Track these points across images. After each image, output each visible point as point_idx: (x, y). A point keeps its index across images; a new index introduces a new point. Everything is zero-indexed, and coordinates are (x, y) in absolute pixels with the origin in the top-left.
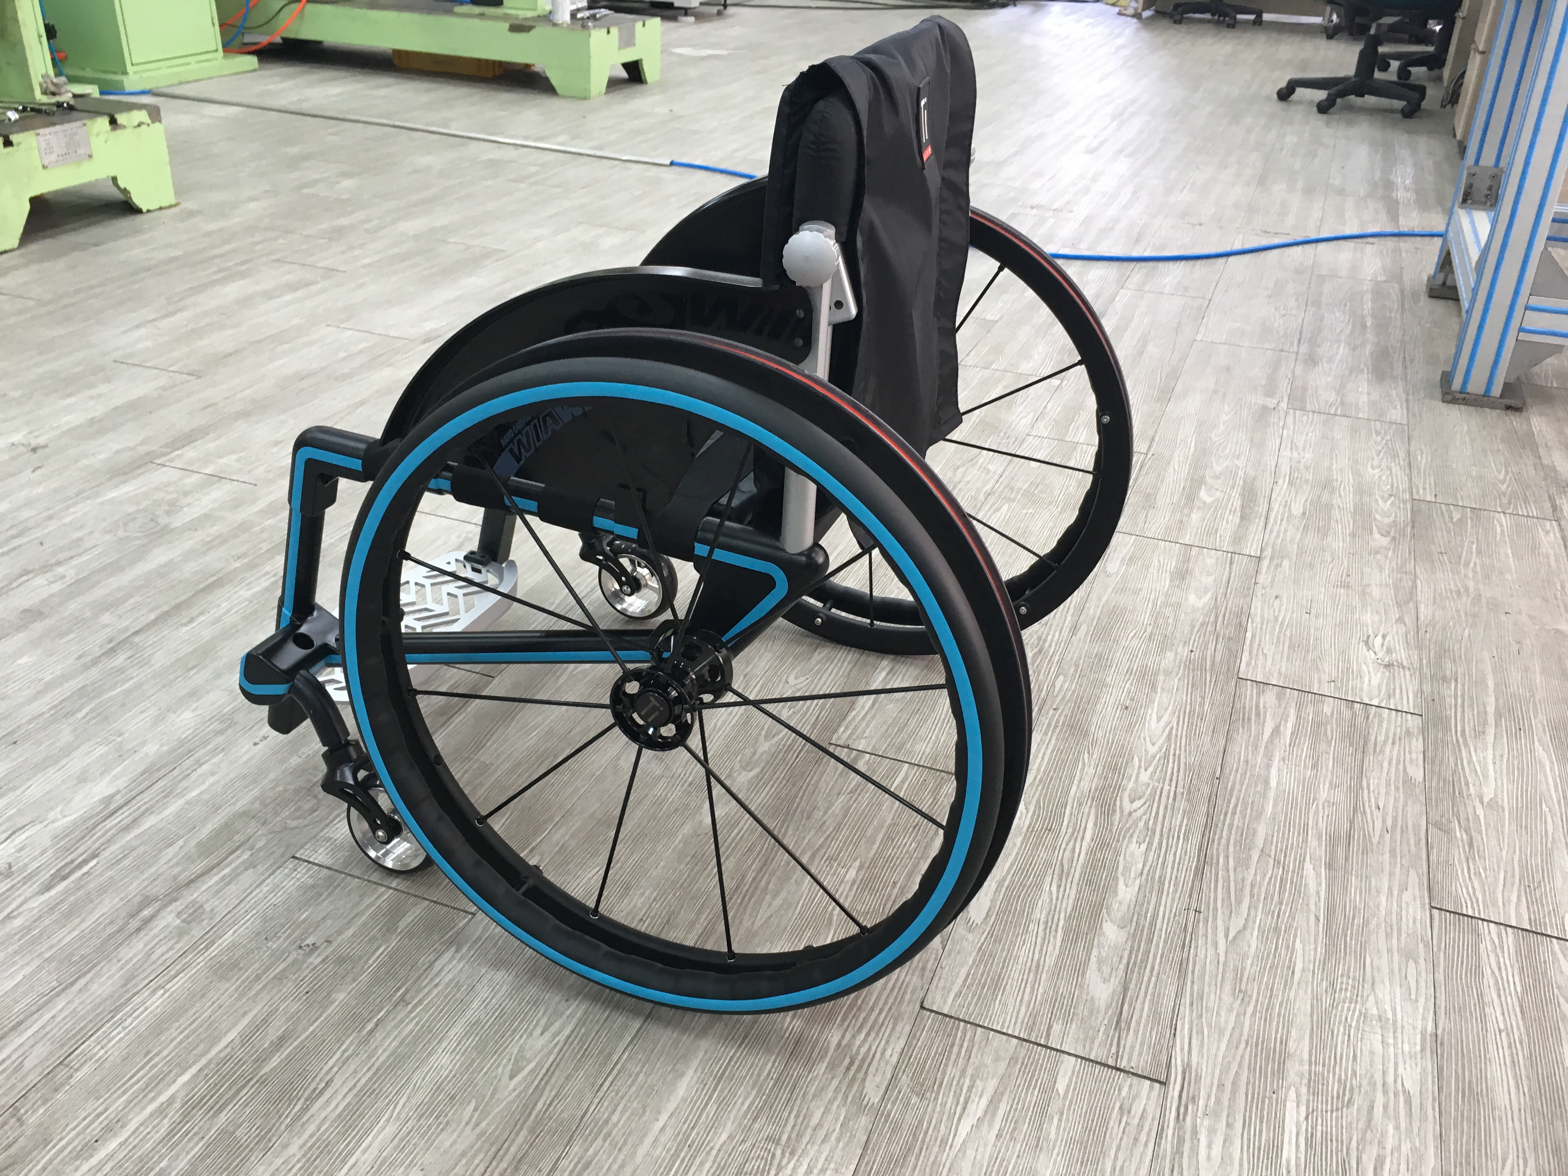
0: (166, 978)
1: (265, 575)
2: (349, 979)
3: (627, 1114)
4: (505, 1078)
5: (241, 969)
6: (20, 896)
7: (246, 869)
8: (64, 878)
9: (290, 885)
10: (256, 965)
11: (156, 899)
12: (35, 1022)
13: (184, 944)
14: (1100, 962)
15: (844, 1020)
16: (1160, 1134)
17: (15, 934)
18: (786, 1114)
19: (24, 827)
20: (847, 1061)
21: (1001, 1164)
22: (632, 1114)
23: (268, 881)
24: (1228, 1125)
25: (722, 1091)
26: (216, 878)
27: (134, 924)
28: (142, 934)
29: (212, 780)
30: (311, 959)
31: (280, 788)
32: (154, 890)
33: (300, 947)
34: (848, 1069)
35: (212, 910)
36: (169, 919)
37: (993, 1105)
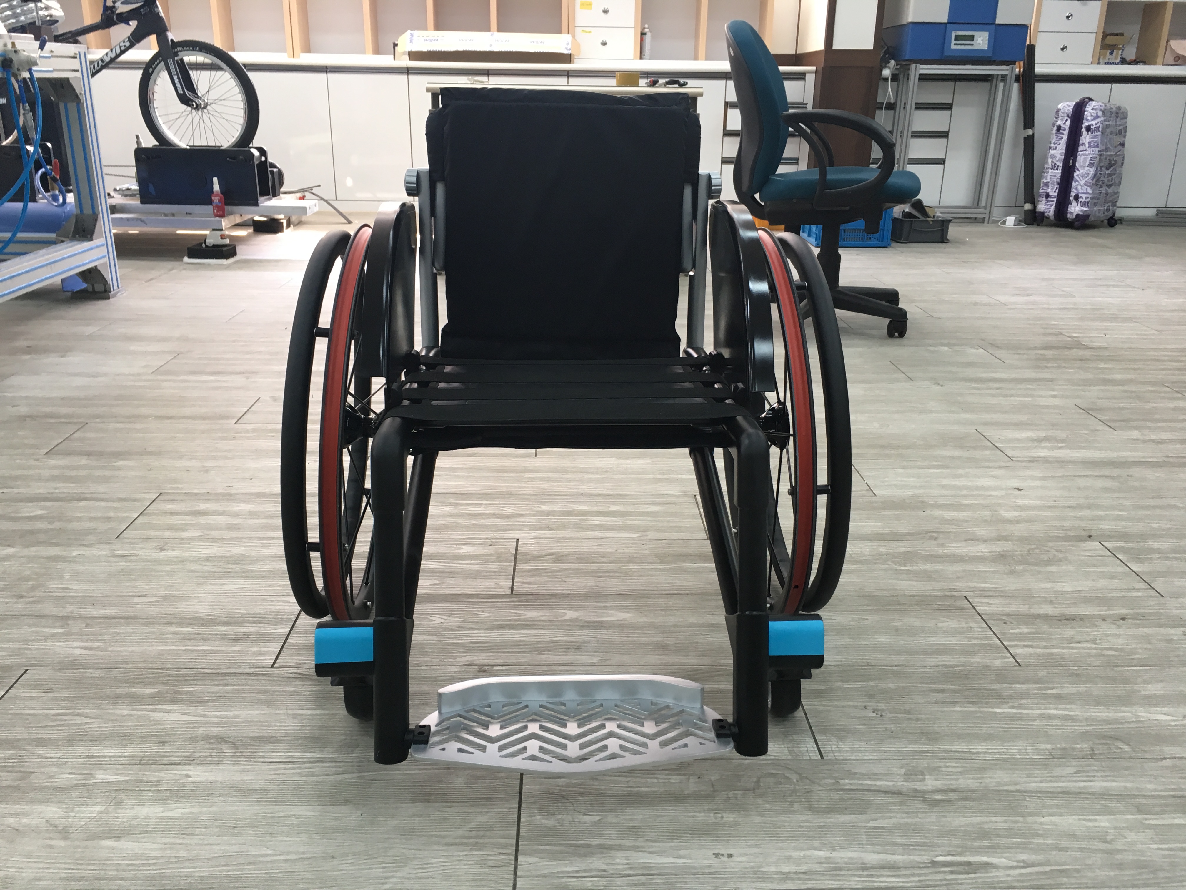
0: (963, 755)
2: (878, 688)
7: (855, 773)
9: (845, 746)
10: (913, 725)
11: (925, 800)
12: (1054, 787)
13: (937, 763)
17: (1031, 849)
23: (853, 757)
26: (879, 783)
29: (795, 854)
30: (883, 707)
31: (768, 806)
32: (920, 806)
33: (881, 716)
35: (901, 768)
36: (931, 783)
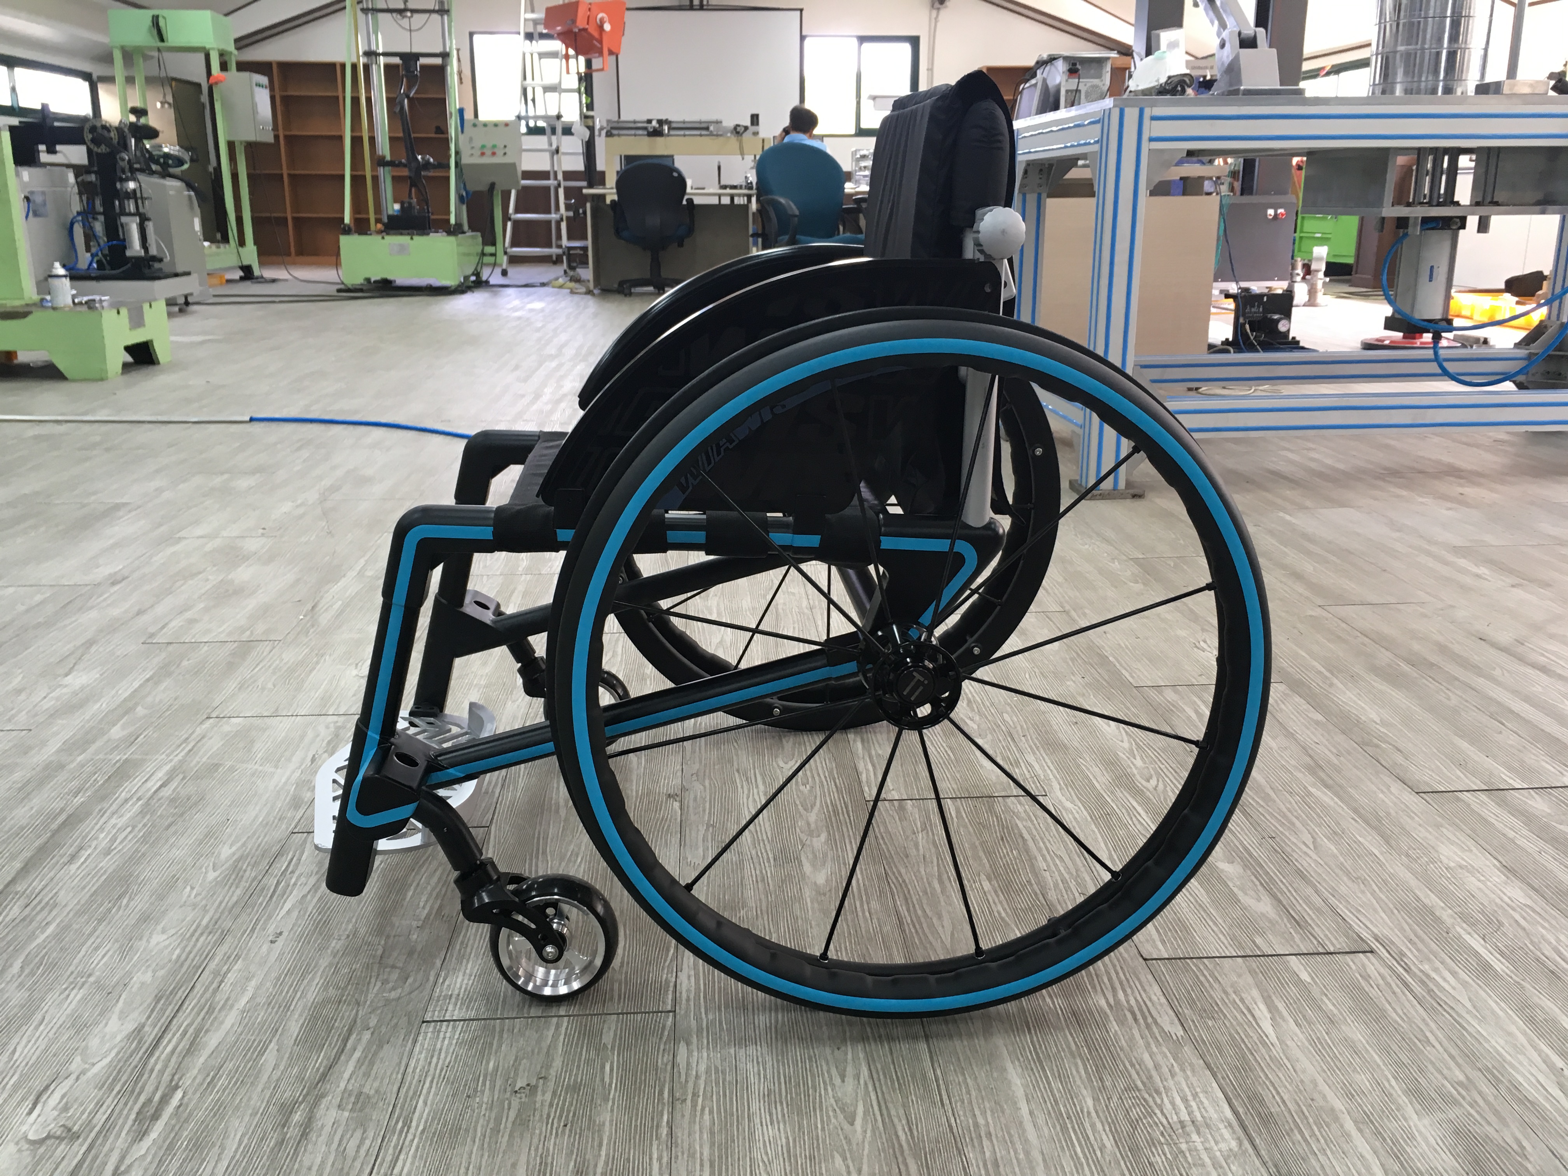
1: (126, 801)
3: (989, 1113)
4: (846, 1126)
5: (467, 1130)
6: (111, 1150)
8: (156, 1117)
14: (1242, 889)
15: (1094, 987)
16: (1406, 985)
18: (1121, 1067)
19: (47, 1087)
20: (1129, 1016)
21: (1321, 1043)
22: (992, 1111)
24: (1442, 963)
25: (1052, 1070)
27: (293, 1132)
28: (313, 1136)
34: (1135, 1020)
37: (1272, 1008)
